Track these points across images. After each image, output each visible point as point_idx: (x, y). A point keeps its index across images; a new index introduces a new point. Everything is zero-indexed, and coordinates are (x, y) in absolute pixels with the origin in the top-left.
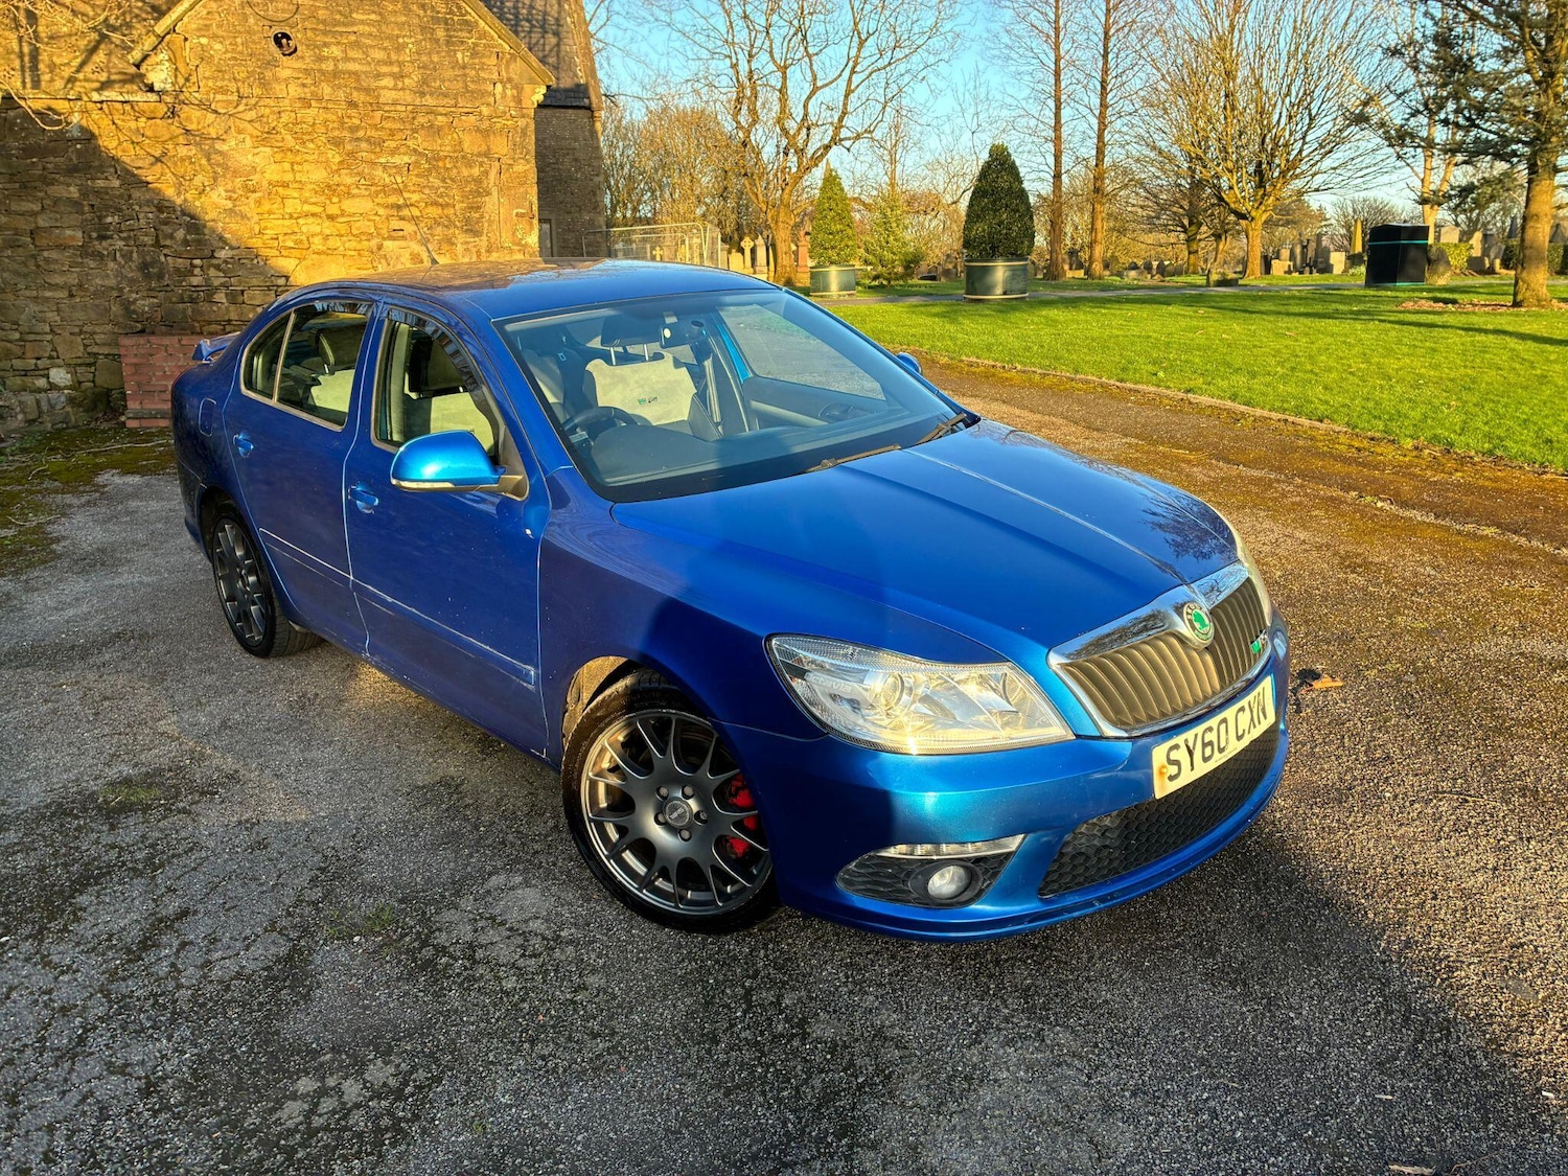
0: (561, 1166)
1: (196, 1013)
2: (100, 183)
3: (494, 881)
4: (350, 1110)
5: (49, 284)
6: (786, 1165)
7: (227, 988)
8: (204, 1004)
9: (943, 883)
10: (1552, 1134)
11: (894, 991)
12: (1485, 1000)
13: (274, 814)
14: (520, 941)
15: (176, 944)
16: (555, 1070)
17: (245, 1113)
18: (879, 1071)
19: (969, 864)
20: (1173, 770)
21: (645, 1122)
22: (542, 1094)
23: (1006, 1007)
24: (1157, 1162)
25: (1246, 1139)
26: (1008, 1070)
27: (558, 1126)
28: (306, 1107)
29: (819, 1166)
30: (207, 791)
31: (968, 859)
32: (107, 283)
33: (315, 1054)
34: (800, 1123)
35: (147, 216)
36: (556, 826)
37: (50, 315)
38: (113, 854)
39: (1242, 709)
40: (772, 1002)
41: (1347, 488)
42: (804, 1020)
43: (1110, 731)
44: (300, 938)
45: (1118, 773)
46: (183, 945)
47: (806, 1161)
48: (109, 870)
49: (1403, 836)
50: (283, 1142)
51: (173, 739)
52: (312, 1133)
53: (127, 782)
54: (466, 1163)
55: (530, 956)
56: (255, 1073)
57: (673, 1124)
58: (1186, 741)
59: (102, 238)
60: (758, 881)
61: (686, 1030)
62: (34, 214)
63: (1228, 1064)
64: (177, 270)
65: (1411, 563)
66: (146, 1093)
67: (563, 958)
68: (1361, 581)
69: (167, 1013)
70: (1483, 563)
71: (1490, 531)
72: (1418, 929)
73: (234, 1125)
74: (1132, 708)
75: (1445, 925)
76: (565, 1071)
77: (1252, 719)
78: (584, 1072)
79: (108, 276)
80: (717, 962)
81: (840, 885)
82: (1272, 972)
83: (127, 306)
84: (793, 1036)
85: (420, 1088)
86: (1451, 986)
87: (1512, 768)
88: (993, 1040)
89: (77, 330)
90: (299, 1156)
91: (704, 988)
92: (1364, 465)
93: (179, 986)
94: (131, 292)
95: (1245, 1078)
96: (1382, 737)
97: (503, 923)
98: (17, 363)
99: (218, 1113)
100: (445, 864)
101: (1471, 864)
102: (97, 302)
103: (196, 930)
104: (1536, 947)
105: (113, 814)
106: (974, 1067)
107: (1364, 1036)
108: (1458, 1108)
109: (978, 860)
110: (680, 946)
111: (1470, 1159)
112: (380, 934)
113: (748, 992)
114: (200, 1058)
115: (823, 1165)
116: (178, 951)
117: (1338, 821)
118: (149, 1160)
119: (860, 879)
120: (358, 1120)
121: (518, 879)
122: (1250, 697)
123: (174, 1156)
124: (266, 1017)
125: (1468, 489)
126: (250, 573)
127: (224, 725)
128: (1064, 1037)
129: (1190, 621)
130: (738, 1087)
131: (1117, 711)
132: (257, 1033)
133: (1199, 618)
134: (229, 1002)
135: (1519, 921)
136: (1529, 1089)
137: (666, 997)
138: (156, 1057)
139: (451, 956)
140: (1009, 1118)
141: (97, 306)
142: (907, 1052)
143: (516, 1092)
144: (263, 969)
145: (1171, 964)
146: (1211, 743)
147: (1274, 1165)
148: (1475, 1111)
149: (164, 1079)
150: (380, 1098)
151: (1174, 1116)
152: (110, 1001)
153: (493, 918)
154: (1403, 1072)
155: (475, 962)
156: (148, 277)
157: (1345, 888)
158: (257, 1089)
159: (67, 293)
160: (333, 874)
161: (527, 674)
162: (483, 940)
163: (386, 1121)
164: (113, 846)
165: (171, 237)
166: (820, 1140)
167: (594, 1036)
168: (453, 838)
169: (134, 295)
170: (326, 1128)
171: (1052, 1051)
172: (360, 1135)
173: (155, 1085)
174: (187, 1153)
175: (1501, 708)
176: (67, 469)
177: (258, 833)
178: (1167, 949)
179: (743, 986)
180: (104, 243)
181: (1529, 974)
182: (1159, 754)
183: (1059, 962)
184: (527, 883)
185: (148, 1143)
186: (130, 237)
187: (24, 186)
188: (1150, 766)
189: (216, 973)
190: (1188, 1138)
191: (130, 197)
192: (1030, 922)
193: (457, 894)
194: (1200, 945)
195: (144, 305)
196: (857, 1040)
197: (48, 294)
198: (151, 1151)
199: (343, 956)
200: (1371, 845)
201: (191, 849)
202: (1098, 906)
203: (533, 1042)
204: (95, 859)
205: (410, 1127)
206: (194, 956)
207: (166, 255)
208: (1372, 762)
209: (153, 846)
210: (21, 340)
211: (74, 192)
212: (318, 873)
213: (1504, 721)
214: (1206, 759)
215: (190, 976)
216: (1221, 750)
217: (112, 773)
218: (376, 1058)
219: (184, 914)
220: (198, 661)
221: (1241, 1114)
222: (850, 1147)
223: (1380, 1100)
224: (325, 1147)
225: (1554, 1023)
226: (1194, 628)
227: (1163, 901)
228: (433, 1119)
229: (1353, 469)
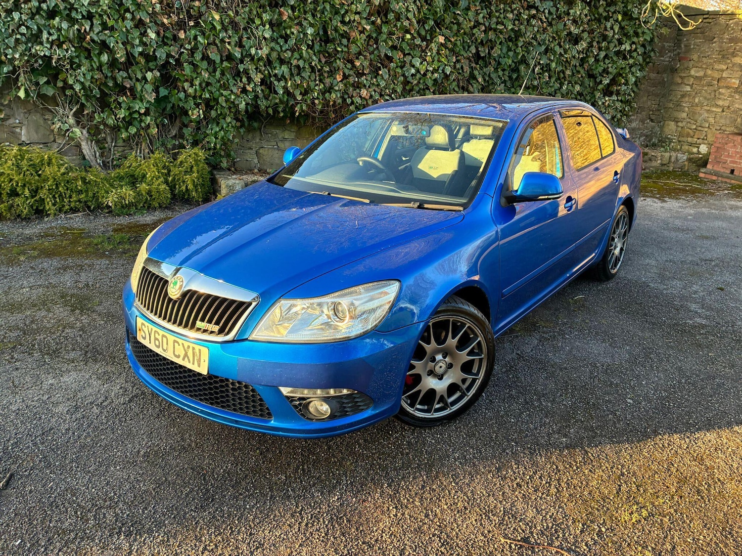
37: (711, 119)
62: (723, 71)
98: (690, 139)
102: (733, 116)
159: (721, 109)
187: (723, 57)
197: (714, 109)
210: (695, 129)
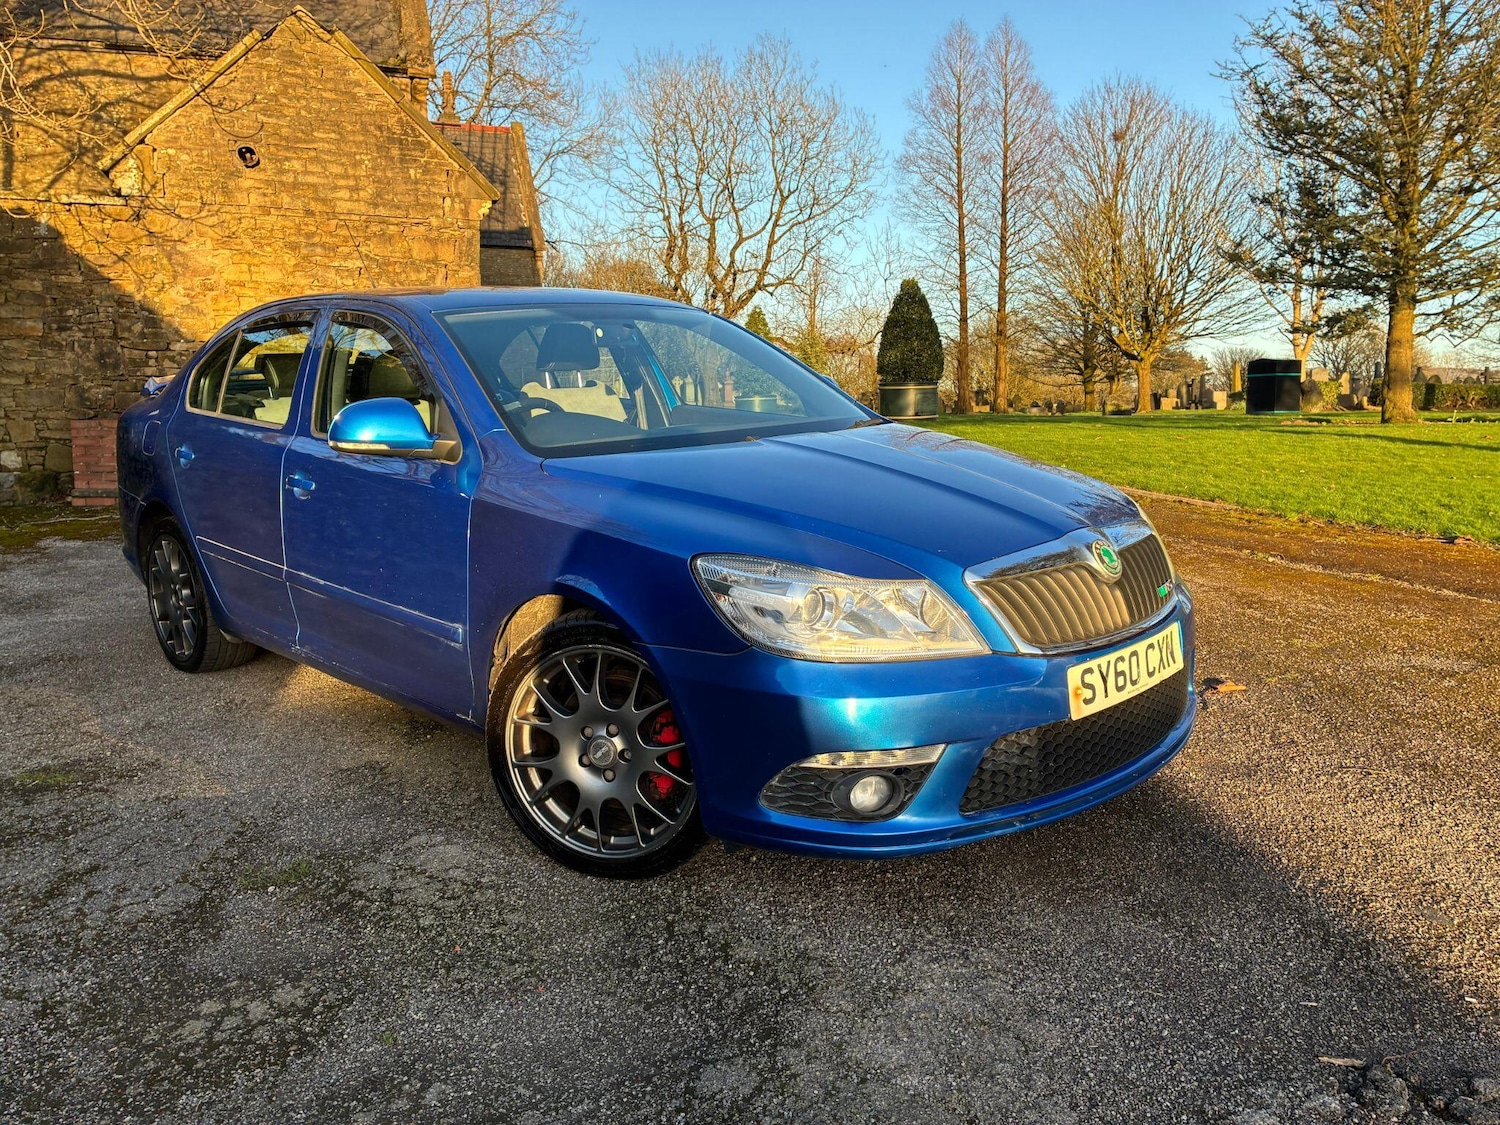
0: (474, 1069)
1: (99, 949)
2: (64, 279)
3: (415, 840)
4: (254, 1027)
5: (8, 371)
6: (707, 1062)
7: (134, 929)
8: (107, 943)
9: (865, 795)
10: (1478, 1033)
11: (818, 922)
12: (1402, 925)
13: (194, 790)
14: (440, 886)
15: (83, 893)
16: (470, 991)
17: (144, 1031)
18: (802, 983)
19: (890, 774)
20: (1088, 694)
21: (563, 1032)
22: (455, 1011)
23: (930, 933)
24: (1085, 1055)
25: (1173, 1036)
26: (933, 982)
27: (472, 1037)
28: (209, 1025)
29: (741, 1062)
30: (128, 775)
31: (890, 769)
32: (63, 371)
33: (221, 981)
34: (722, 1029)
35: (106, 311)
36: (480, 798)
38: (26, 824)
39: (1151, 646)
40: (694, 932)
41: (1240, 548)
42: (727, 946)
43: (1024, 648)
44: (213, 888)
45: (1034, 688)
46: (90, 894)
47: (728, 1058)
48: (21, 835)
49: (1311, 801)
50: (182, 1054)
51: (94, 737)
52: (213, 1046)
53: (46, 769)
54: (373, 1069)
55: (448, 898)
56: (156, 998)
57: (591, 1033)
58: (1099, 666)
59: (61, 329)
60: (681, 818)
61: (606, 956)
63: (1152, 978)
64: (133, 361)
65: (1301, 601)
66: (41, 1014)
67: (483, 899)
68: (1258, 614)
69: (68, 948)
70: (1369, 601)
71: (1376, 578)
72: (1331, 871)
73: (131, 1042)
74: (1047, 629)
75: (1357, 868)
76: (481, 991)
77: (1161, 659)
78: (501, 992)
79: (64, 365)
80: (639, 901)
81: (763, 803)
82: (1191, 906)
83: (81, 395)
84: (716, 958)
85: (330, 1008)
86: (1367, 914)
87: (1411, 749)
88: (917, 961)
89: (30, 415)
90: (199, 1065)
91: (625, 923)
92: (1255, 531)
93: (84, 927)
94: (86, 380)
95: (1167, 989)
96: (1286, 727)
97: (423, 872)
99: (117, 1032)
100: (366, 829)
101: (1380, 823)
102: (53, 389)
103: (107, 882)
104: (1447, 885)
105: (27, 794)
106: (899, 980)
107: (1285, 955)
108: (1383, 1012)
109: (900, 771)
110: (602, 890)
111: (1399, 1053)
112: (295, 885)
113: (670, 925)
114: (101, 987)
115: (745, 1061)
116: (85, 898)
117: (1249, 790)
118: (40, 1070)
119: (783, 795)
120: (263, 1035)
121: (439, 838)
122: (1159, 636)
123: (67, 1068)
124: (172, 953)
125: (1352, 548)
126: (184, 586)
127: (148, 725)
128: (987, 956)
129: (1099, 555)
130: (658, 1001)
131: (1033, 630)
132: (162, 966)
133: (1107, 553)
134: (135, 940)
135: (1429, 866)
136: (1451, 996)
137: (586, 931)
138: (55, 986)
139: (368, 900)
140: (936, 1020)
141: (52, 393)
142: (831, 969)
143: (430, 1011)
144: (172, 913)
145: (1091, 901)
146: (1122, 673)
147: (1202, 1057)
148: (1400, 1014)
149: (61, 1003)
150: (286, 1015)
151: (1100, 1018)
152: (12, 939)
153: (413, 869)
154: (1326, 984)
155: (392, 904)
156: (104, 366)
157: (1258, 840)
158: (158, 1011)
159: (23, 381)
160: (249, 838)
161: (455, 632)
162: (401, 885)
163: (292, 1036)
164: (26, 817)
165: (129, 330)
166: (741, 1042)
167: (512, 962)
168: (374, 809)
169: (89, 384)
170: (230, 1042)
171: (976, 967)
172: (264, 1048)
173: (52, 1008)
174: (80, 1065)
175: (1396, 705)
176: (11, 536)
177: (175, 806)
178: (1088, 889)
179: (666, 920)
180: (64, 335)
181: (1442, 905)
182: (1074, 675)
183: (982, 899)
184: (448, 842)
185: (40, 1057)
186: (88, 330)
188: (1066, 686)
189: (123, 916)
190: (1115, 1036)
191: (91, 292)
192: (952, 838)
193: (377, 851)
194: (1121, 885)
195: (98, 393)
196: (780, 960)
197: (5, 381)
198: (43, 1064)
199: (256, 904)
200: (1281, 806)
201: (106, 820)
202: (1019, 826)
203: (448, 969)
204: (7, 827)
205: (317, 1041)
206: (103, 902)
207: (122, 347)
208: (1278, 745)
209: (65, 817)
211: (38, 286)
212: (236, 836)
213: (1401, 715)
214: (1120, 689)
215: (96, 917)
216: (1134, 683)
217: (33, 763)
218: (285, 983)
219: (95, 868)
220: (126, 676)
221: (1167, 1017)
222: (774, 1046)
223: (1306, 1006)
224: (226, 1058)
225: (1472, 943)
226: (1103, 562)
227: (1082, 852)
228: (342, 1034)
229: (1245, 534)
